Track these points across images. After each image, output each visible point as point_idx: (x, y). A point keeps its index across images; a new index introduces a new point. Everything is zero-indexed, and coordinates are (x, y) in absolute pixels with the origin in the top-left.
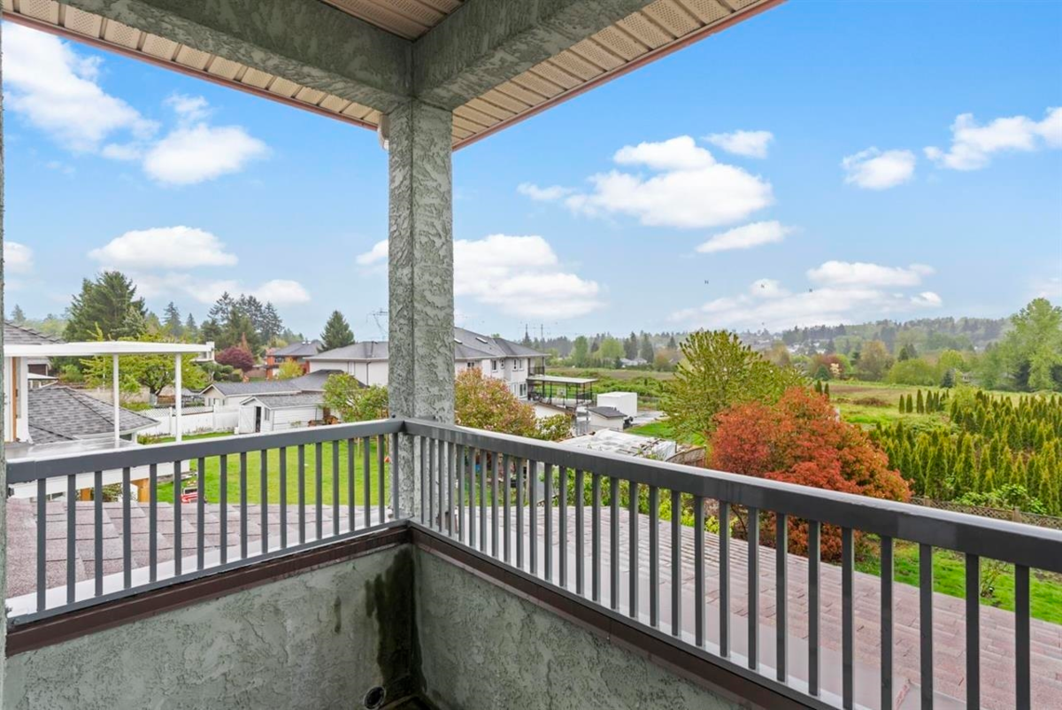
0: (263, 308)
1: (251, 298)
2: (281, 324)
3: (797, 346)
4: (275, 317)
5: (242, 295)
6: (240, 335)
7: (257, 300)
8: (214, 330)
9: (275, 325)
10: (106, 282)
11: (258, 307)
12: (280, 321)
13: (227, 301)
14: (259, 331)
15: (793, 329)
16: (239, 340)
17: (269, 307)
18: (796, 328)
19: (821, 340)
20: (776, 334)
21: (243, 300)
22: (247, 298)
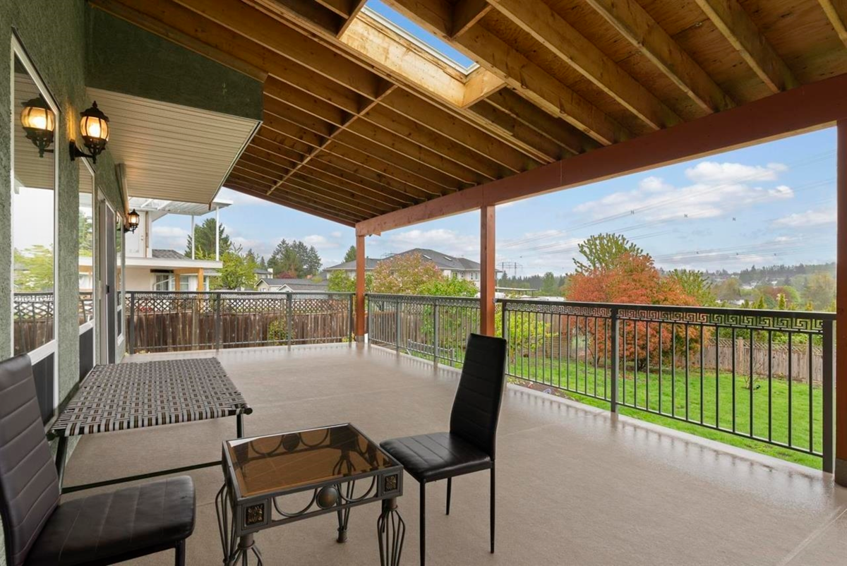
0: (308, 250)
1: (300, 243)
2: (320, 262)
3: (754, 284)
4: (316, 257)
5: (295, 241)
6: (290, 265)
7: (305, 245)
8: (274, 263)
9: (316, 263)
10: (207, 225)
11: (304, 249)
12: (320, 260)
13: (285, 245)
14: (305, 267)
15: (750, 269)
16: (290, 269)
17: (312, 249)
18: (753, 267)
19: (778, 279)
20: (735, 274)
21: (295, 245)
22: (298, 243)
